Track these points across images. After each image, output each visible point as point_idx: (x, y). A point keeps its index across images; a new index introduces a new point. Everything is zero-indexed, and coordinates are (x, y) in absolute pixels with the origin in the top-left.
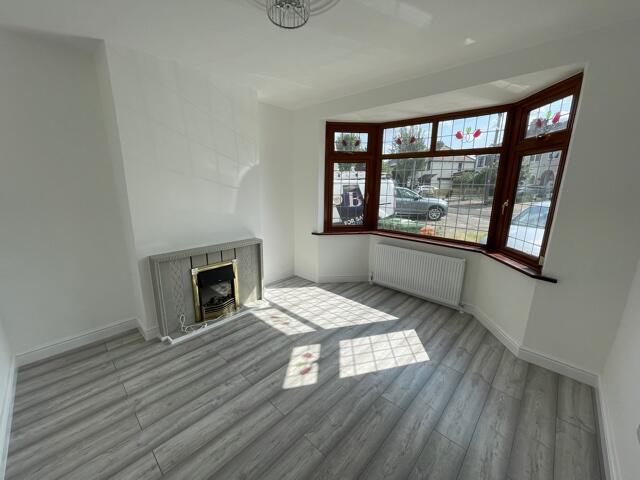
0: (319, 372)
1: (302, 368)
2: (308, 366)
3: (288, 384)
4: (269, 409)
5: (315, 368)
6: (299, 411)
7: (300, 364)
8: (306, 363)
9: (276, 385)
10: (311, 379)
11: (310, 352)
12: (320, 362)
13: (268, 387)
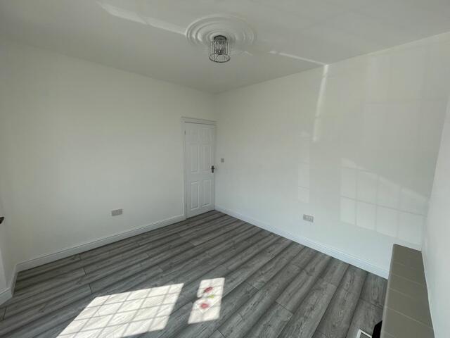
0: (198, 289)
1: (210, 293)
2: (206, 294)
3: (221, 281)
4: (230, 268)
5: (200, 293)
6: (214, 266)
7: (213, 296)
8: (208, 297)
9: (229, 280)
10: (205, 284)
11: (202, 311)
12: (195, 298)
13: (234, 279)
